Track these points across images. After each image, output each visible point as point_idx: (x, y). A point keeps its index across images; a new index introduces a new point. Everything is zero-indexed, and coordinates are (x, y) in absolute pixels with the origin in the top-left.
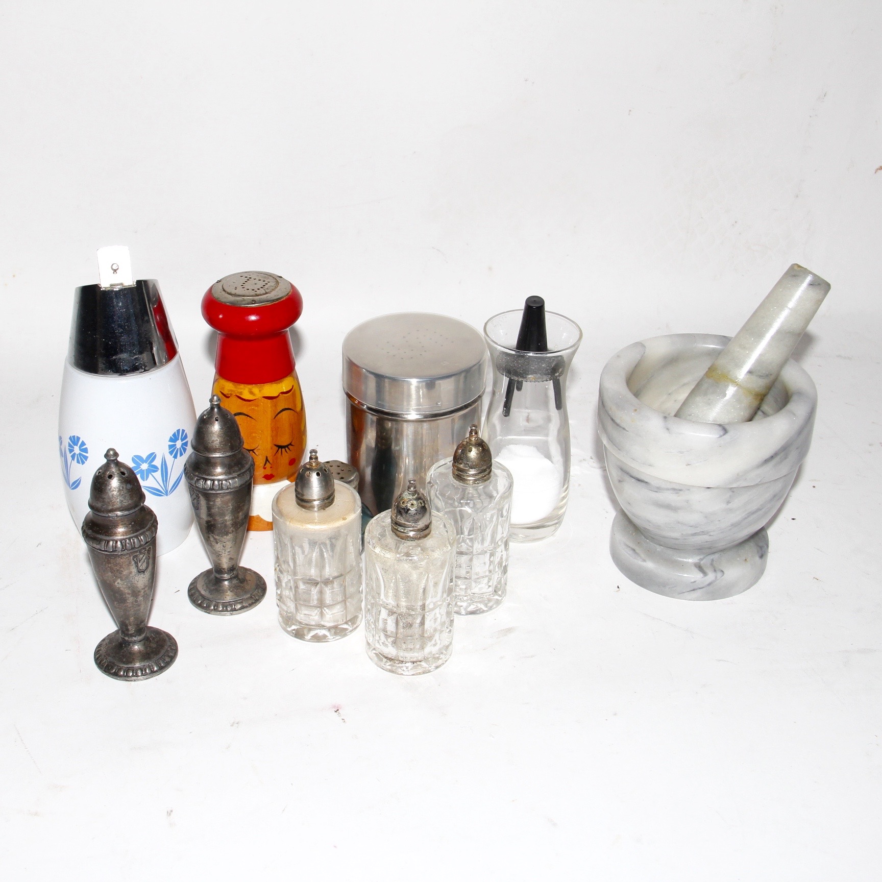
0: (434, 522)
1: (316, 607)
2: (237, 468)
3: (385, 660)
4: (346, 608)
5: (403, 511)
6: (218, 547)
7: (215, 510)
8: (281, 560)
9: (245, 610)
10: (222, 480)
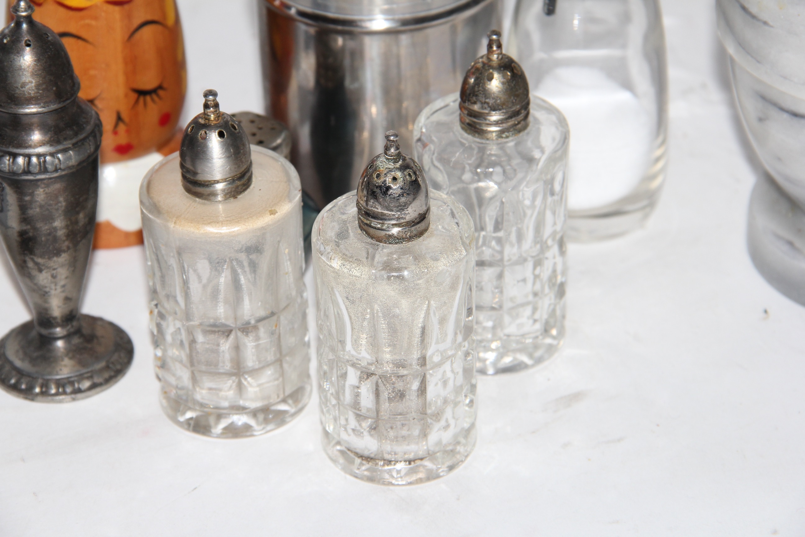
0: (433, 209)
1: (230, 374)
2: (69, 132)
3: (358, 461)
4: (282, 374)
5: (378, 191)
6: (43, 278)
7: (34, 211)
8: (162, 293)
9: (98, 389)
10: (44, 155)
